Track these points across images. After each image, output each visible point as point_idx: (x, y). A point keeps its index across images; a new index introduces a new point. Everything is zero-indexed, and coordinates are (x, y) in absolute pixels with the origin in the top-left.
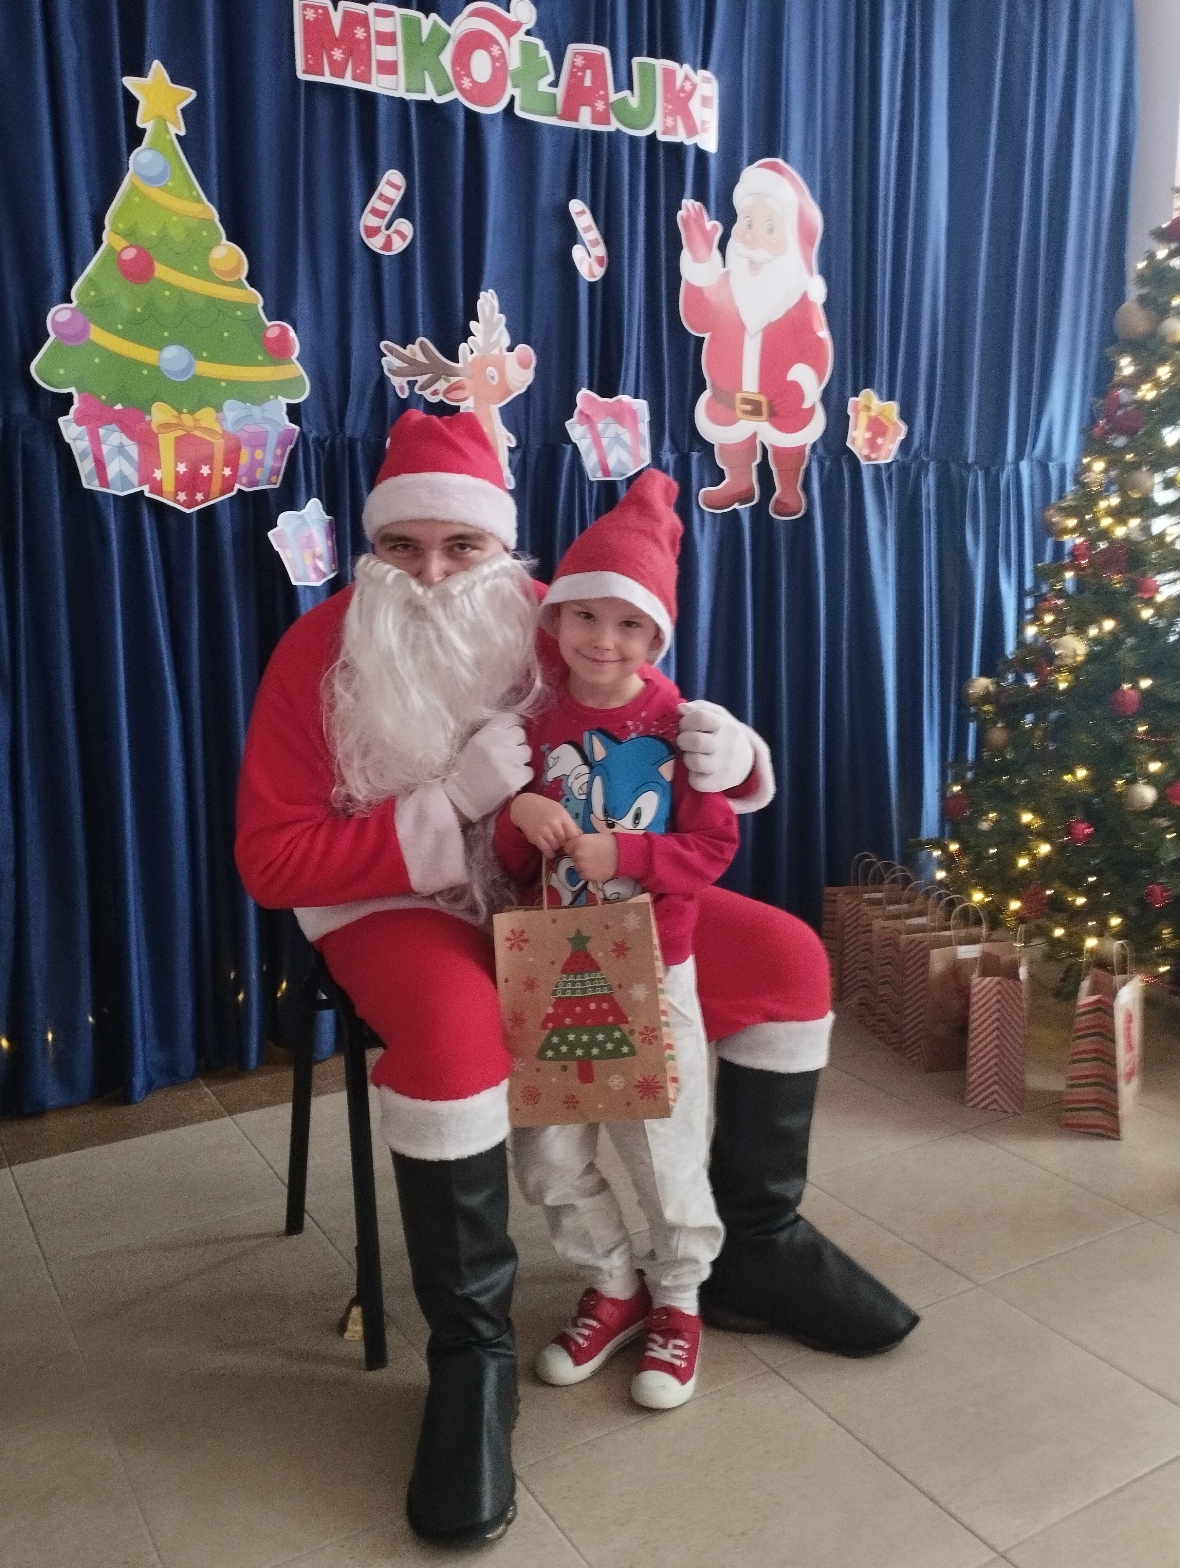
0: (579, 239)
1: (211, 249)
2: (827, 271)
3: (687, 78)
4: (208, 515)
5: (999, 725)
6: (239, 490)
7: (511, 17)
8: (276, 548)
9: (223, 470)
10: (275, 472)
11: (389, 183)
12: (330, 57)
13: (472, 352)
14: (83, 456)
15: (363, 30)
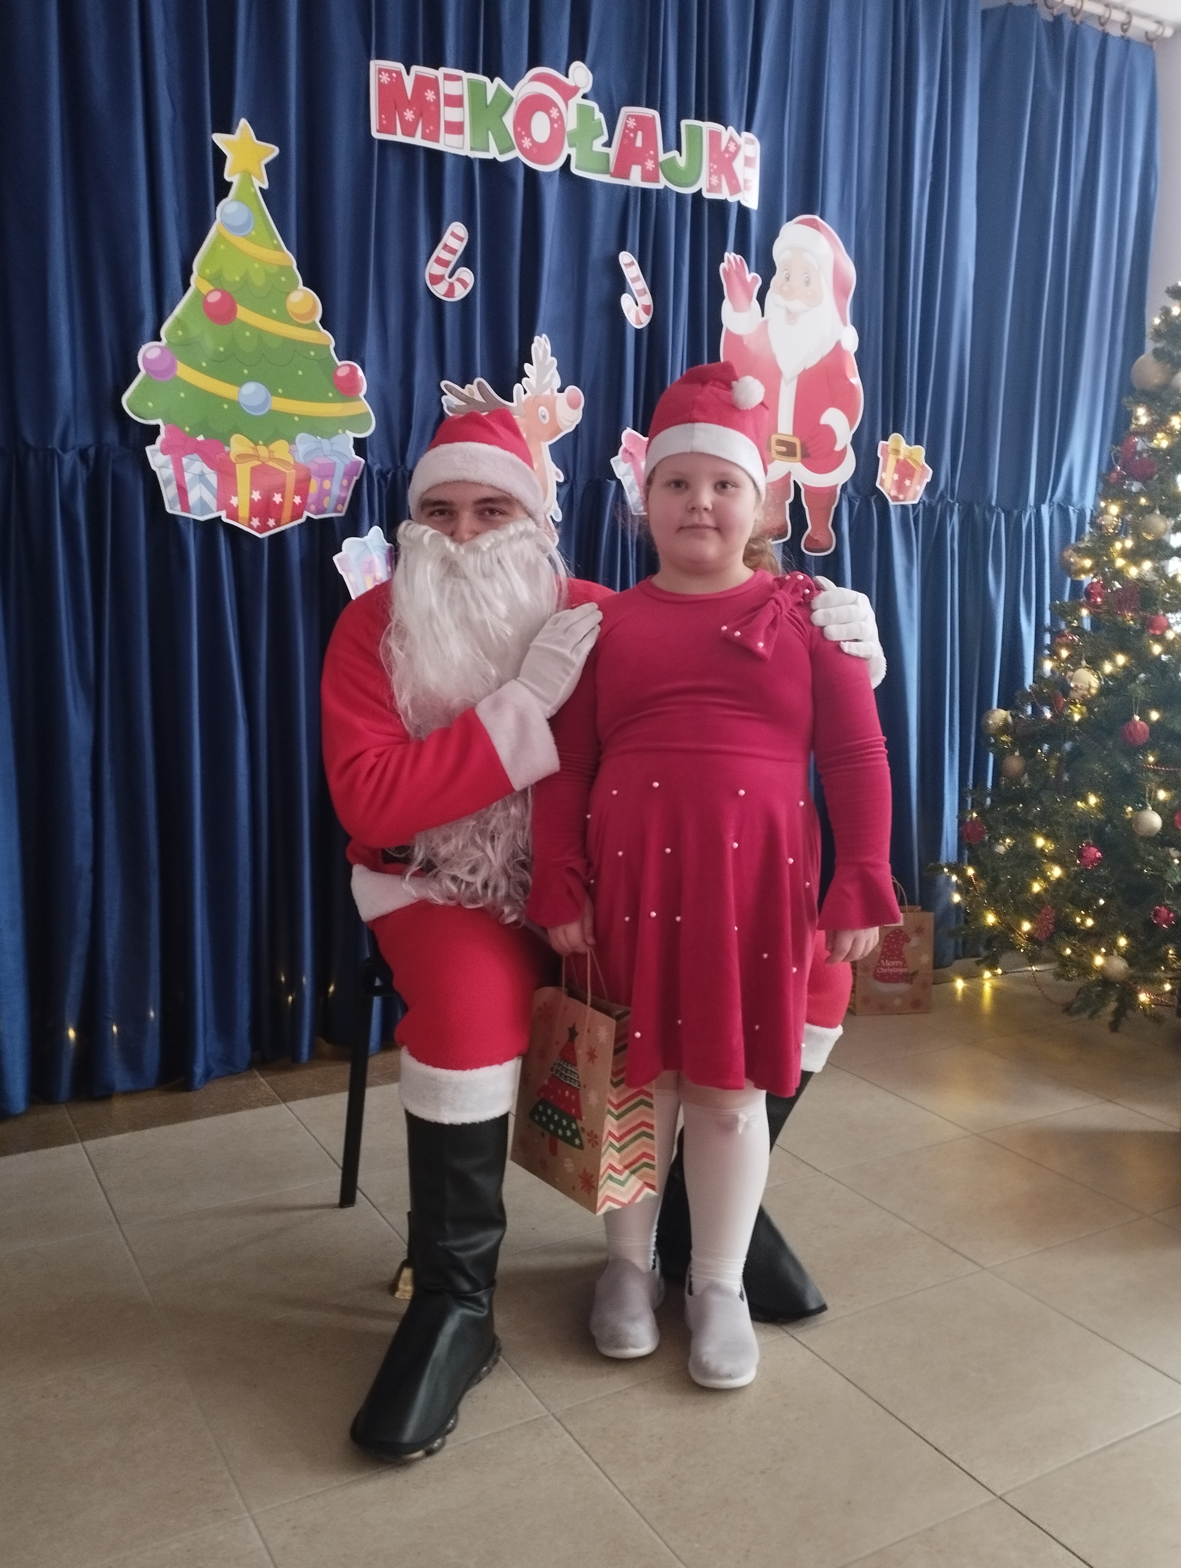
0: (627, 289)
1: (288, 294)
2: (859, 322)
3: (731, 139)
4: (279, 540)
5: (1017, 754)
6: (308, 518)
7: (569, 82)
8: (341, 572)
9: (294, 498)
10: (341, 501)
11: (453, 235)
12: (402, 118)
13: (525, 392)
14: (168, 482)
15: (433, 92)
